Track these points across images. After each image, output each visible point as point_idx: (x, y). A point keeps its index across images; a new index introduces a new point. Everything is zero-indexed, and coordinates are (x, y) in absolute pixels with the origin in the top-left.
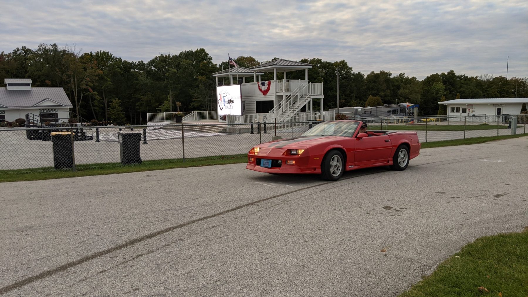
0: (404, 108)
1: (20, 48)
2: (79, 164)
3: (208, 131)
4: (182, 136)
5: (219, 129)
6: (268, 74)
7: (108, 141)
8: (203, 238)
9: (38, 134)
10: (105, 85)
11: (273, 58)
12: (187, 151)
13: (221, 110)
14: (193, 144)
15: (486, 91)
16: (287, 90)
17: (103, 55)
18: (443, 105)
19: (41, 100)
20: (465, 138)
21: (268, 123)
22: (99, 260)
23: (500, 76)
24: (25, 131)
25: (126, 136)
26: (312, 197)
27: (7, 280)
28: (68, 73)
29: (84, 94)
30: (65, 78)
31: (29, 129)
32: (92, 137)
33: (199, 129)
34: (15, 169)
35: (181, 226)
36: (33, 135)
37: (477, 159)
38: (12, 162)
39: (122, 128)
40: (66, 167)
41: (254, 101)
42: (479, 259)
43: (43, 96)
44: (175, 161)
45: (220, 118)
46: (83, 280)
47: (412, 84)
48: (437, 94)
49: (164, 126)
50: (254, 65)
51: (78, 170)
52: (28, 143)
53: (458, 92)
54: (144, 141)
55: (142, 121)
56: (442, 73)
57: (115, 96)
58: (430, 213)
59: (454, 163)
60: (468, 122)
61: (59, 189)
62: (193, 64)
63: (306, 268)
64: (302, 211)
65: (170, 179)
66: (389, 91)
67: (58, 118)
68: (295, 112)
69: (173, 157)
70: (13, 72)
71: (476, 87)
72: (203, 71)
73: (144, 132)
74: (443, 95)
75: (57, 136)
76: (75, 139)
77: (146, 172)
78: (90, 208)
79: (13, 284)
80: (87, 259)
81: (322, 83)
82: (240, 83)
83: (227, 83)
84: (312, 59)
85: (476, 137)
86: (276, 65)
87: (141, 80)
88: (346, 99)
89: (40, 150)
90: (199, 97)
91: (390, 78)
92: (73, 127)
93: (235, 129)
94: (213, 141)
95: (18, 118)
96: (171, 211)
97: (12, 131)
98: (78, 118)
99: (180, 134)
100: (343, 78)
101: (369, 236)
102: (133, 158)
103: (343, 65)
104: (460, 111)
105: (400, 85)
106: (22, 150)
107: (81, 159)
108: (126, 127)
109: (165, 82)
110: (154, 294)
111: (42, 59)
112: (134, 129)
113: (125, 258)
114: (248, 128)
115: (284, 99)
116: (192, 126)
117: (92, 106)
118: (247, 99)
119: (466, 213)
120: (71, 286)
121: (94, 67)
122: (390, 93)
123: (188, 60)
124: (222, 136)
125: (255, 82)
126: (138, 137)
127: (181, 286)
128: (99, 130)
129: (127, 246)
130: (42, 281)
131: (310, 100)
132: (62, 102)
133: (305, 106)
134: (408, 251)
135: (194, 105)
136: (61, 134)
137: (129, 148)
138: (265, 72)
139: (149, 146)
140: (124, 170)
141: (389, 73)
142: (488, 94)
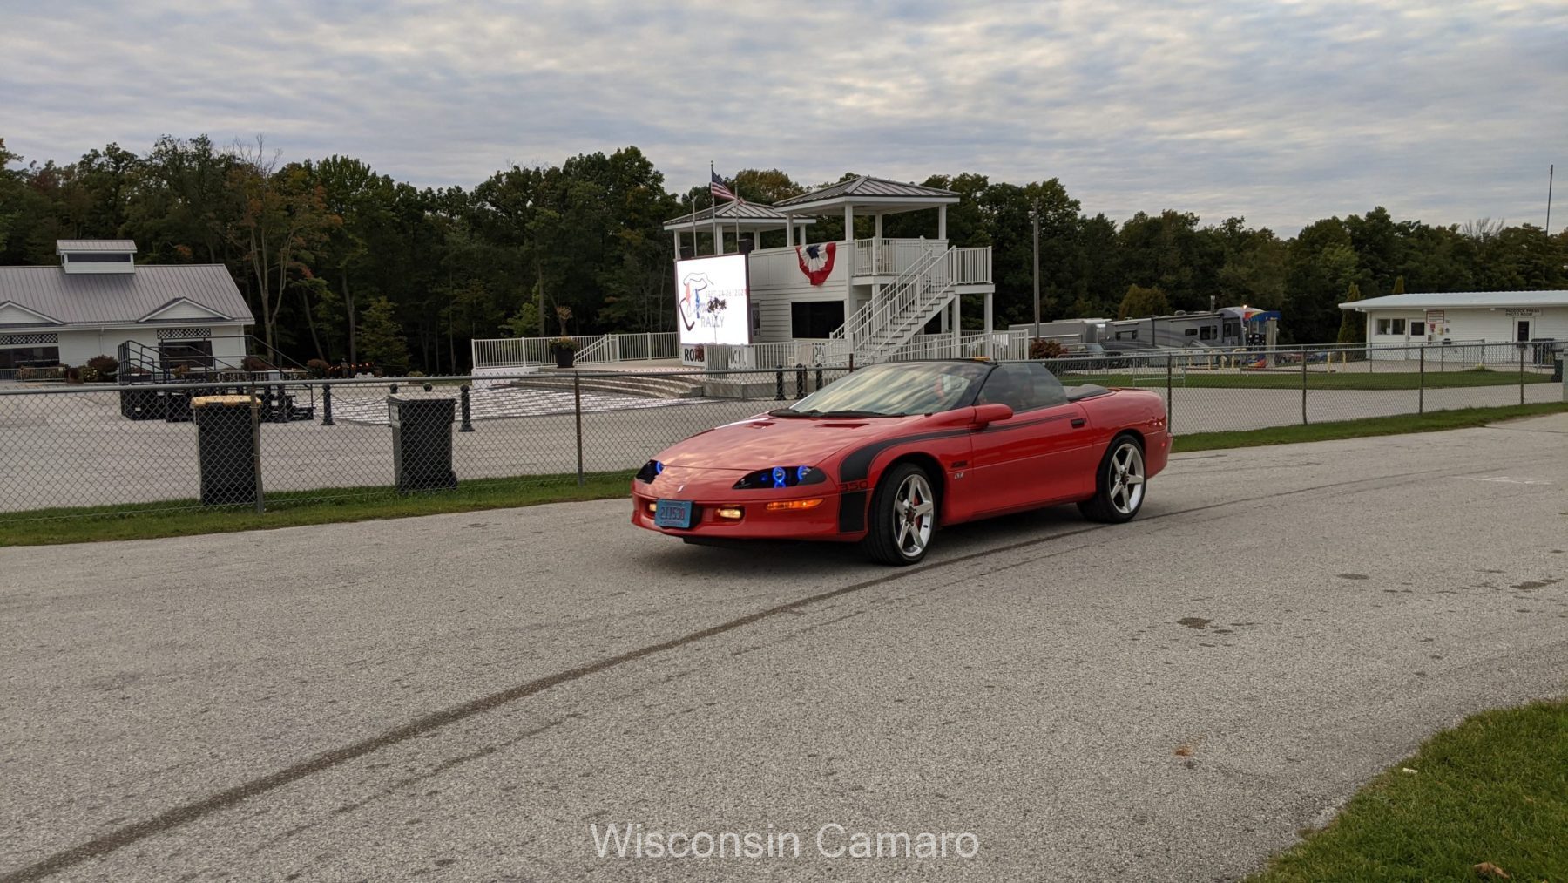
0: (1235, 321)
1: (102, 149)
2: (274, 490)
3: (652, 393)
4: (574, 407)
5: (682, 387)
6: (828, 223)
7: (359, 423)
8: (641, 712)
9: (155, 401)
10: (347, 259)
11: (844, 176)
12: (591, 453)
13: (689, 329)
14: (606, 432)
15: (1483, 269)
16: (885, 270)
17: (342, 169)
18: (1352, 311)
19: (162, 303)
20: (1421, 410)
21: (828, 366)
22: (334, 772)
23: (1525, 225)
24: (118, 393)
25: (411, 407)
26: (963, 589)
27: (68, 831)
28: (241, 223)
29: (288, 283)
30: (230, 237)
31: (130, 386)
32: (310, 410)
33: (624, 386)
34: (88, 505)
35: (575, 674)
36: (141, 406)
37: (1463, 474)
38: (78, 486)
39: (399, 384)
40: (237, 499)
41: (786, 302)
42: (1475, 777)
43: (169, 292)
44: (556, 483)
45: (686, 355)
46: (290, 834)
47: (1259, 249)
48: (1333, 280)
49: (521, 378)
50: (787, 196)
51: (270, 510)
52: (126, 428)
53: (1399, 274)
54: (464, 421)
55: (457, 363)
56: (1351, 216)
57: (378, 289)
58: (1324, 637)
59: (1391, 485)
60: (1431, 362)
61: (216, 565)
62: (606, 194)
63: (949, 804)
64: (934, 632)
65: (541, 537)
66: (1188, 271)
67: (214, 355)
68: (908, 336)
69: (548, 468)
70: (80, 220)
71: (1453, 257)
72: (637, 216)
73: (463, 396)
74: (1352, 283)
75: (209, 407)
76: (263, 416)
77: (469, 514)
78: (308, 620)
79: (85, 845)
80: (299, 771)
81: (990, 247)
82: (746, 249)
83: (709, 252)
84: (957, 176)
85: (1455, 408)
86: (852, 195)
87: (454, 243)
88: (1059, 296)
89: (160, 451)
90: (623, 293)
91: (1191, 231)
92: (256, 382)
93: (732, 386)
94: (667, 421)
95: (96, 355)
96: (545, 629)
97: (79, 394)
98: (271, 355)
99: (570, 400)
100: (1051, 231)
101: (1139, 708)
102: (432, 472)
103: (1052, 193)
104: (1406, 331)
105: (1222, 254)
106: (109, 449)
107: (279, 477)
108: (410, 382)
109: (524, 248)
110: (498, 875)
111: (165, 182)
112: (434, 388)
113: (412, 770)
114: (769, 384)
115: (874, 297)
116: (604, 377)
117: (309, 317)
118: (764, 298)
119: (1432, 640)
120: (252, 853)
121: (317, 206)
122: (1193, 277)
123: (591, 184)
124: (693, 407)
125: (790, 246)
126: (445, 410)
127: (577, 854)
128: (332, 391)
129: (415, 733)
130: (169, 835)
131: (954, 299)
132: (224, 308)
133: (938, 318)
134: (1259, 752)
135: (609, 315)
136: (222, 403)
137: (420, 442)
138: (819, 217)
139: (479, 438)
140: (405, 509)
141: (1190, 217)
142: (1490, 279)
